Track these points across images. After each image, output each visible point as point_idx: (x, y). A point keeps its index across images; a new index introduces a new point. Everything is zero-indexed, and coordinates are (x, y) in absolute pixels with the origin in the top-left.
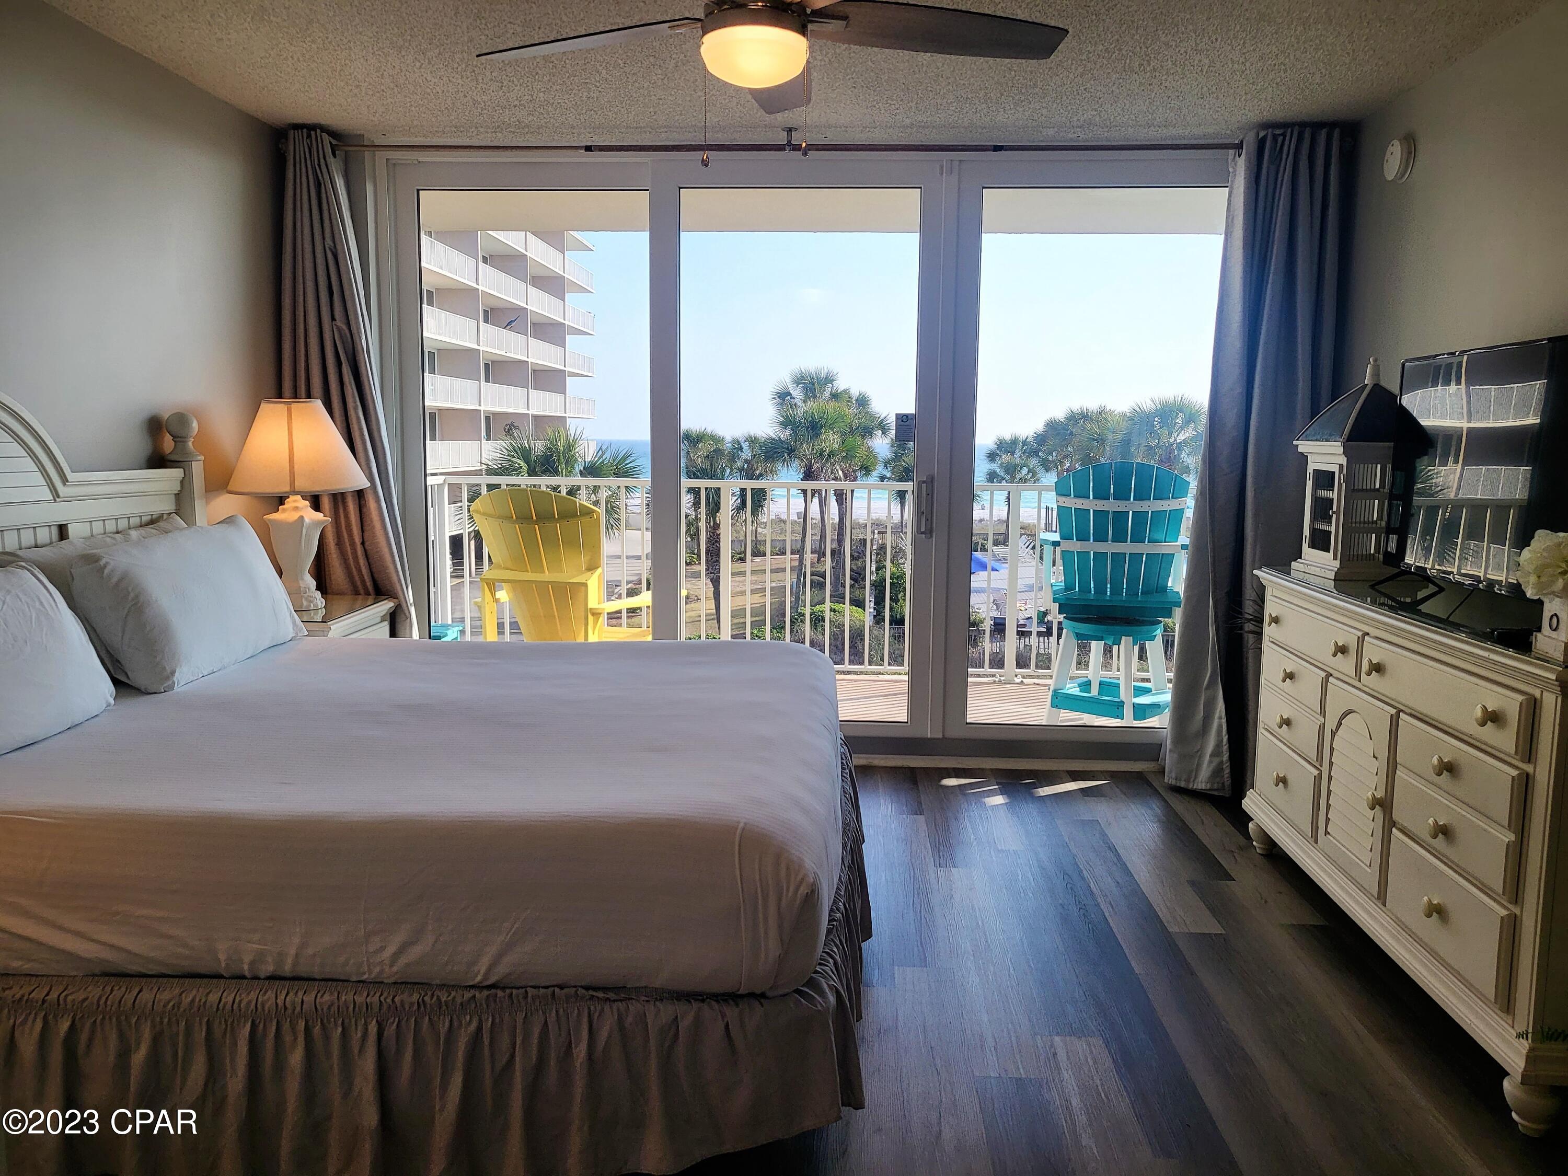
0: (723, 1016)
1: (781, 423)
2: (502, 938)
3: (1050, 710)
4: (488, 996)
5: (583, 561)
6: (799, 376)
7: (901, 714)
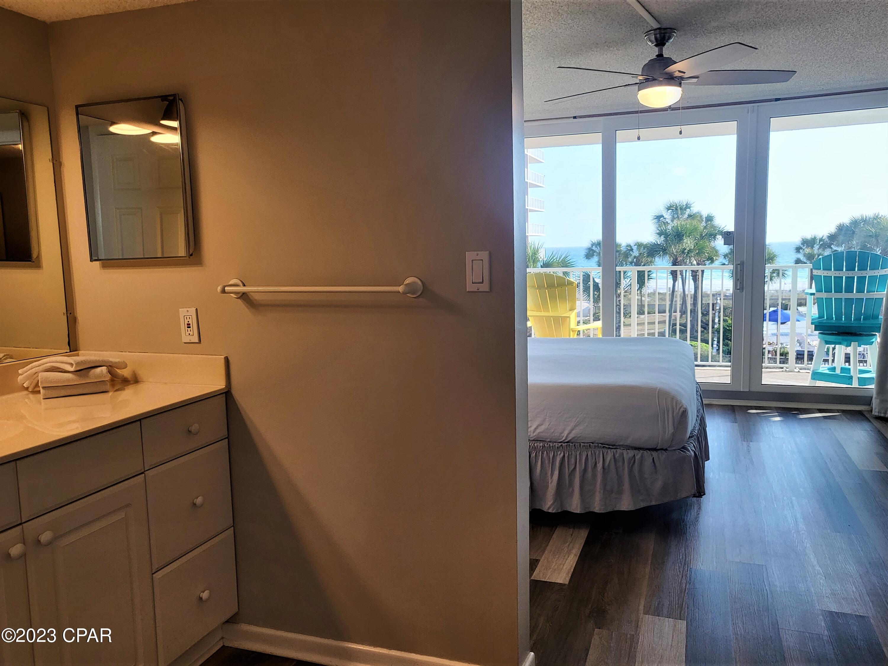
0: (652, 455)
1: (658, 234)
2: (572, 424)
3: (810, 381)
4: (567, 445)
5: (568, 306)
6: (669, 205)
7: (728, 380)
